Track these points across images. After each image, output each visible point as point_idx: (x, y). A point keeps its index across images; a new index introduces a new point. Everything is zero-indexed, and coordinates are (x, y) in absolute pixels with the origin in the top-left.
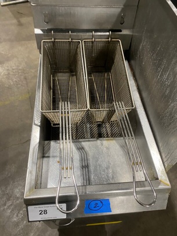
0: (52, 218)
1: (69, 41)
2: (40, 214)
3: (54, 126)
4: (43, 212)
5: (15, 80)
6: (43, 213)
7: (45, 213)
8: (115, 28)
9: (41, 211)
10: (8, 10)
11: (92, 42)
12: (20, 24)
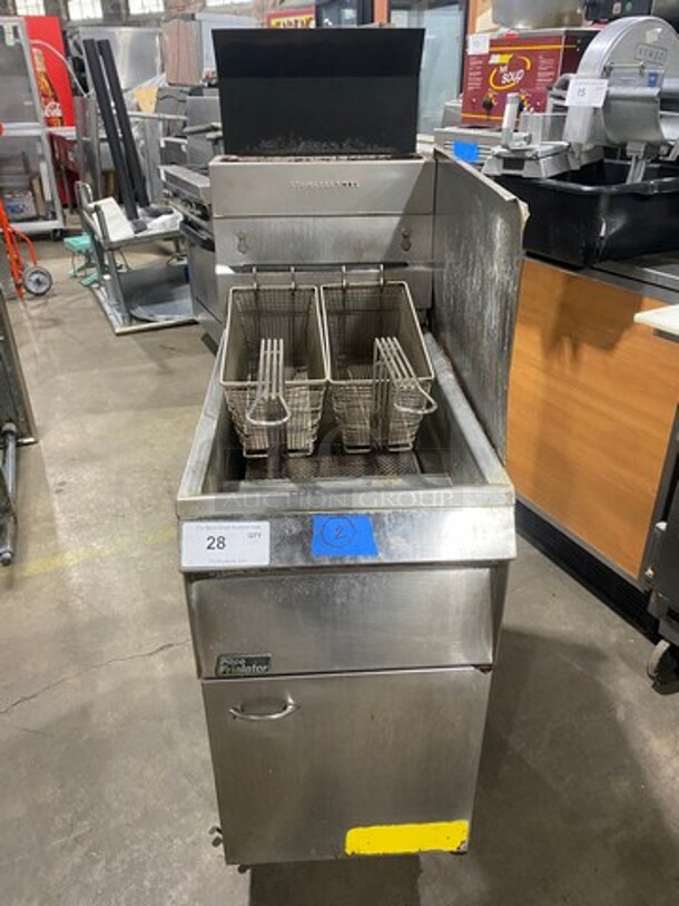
0: (234, 561)
1: (290, 290)
2: (209, 548)
3: (250, 456)
4: (216, 542)
5: (137, 496)
6: (215, 545)
7: (221, 545)
8: (392, 260)
9: (211, 540)
10: (134, 342)
11: (344, 290)
12: (165, 371)
